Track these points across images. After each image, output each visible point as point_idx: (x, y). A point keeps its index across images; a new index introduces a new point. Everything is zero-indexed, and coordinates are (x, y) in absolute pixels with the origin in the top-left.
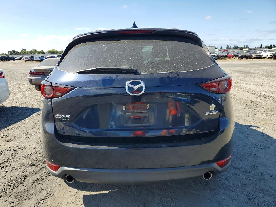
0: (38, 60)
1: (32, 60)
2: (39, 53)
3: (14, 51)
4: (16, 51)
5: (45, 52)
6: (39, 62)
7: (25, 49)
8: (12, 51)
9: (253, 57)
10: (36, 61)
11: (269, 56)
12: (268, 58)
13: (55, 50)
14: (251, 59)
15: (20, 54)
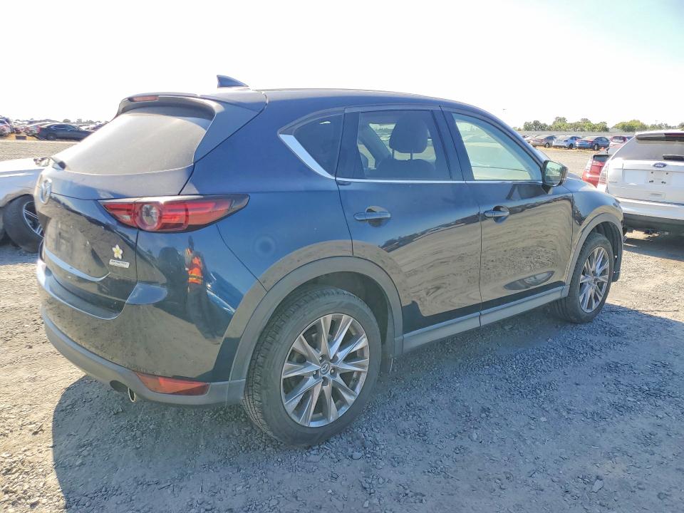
0: (560, 147)
1: (547, 146)
2: (593, 128)
3: (536, 123)
4: (542, 122)
5: (609, 126)
6: (563, 150)
7: (564, 119)
8: (532, 122)
10: (556, 147)
13: (639, 121)
15: (550, 129)
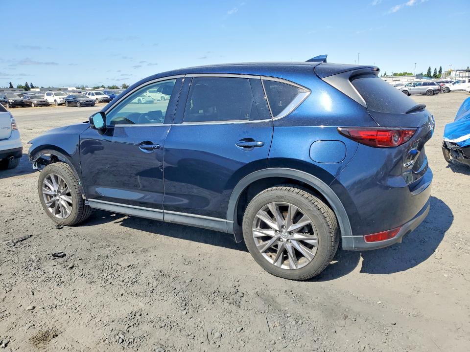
9: (34, 104)
11: (59, 102)
12: (60, 104)
14: (32, 107)
